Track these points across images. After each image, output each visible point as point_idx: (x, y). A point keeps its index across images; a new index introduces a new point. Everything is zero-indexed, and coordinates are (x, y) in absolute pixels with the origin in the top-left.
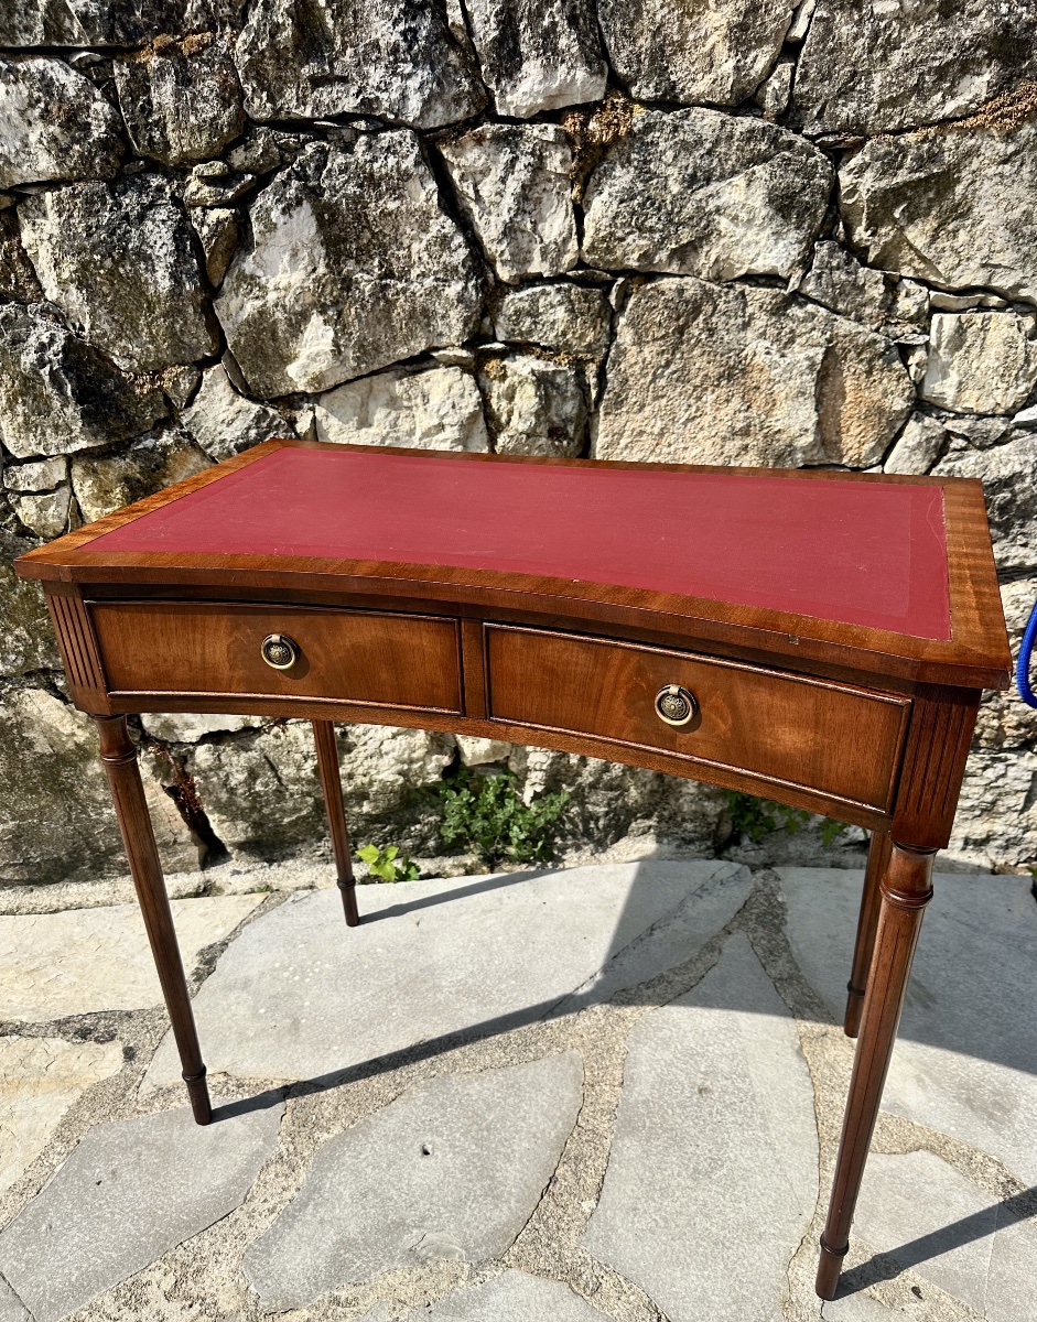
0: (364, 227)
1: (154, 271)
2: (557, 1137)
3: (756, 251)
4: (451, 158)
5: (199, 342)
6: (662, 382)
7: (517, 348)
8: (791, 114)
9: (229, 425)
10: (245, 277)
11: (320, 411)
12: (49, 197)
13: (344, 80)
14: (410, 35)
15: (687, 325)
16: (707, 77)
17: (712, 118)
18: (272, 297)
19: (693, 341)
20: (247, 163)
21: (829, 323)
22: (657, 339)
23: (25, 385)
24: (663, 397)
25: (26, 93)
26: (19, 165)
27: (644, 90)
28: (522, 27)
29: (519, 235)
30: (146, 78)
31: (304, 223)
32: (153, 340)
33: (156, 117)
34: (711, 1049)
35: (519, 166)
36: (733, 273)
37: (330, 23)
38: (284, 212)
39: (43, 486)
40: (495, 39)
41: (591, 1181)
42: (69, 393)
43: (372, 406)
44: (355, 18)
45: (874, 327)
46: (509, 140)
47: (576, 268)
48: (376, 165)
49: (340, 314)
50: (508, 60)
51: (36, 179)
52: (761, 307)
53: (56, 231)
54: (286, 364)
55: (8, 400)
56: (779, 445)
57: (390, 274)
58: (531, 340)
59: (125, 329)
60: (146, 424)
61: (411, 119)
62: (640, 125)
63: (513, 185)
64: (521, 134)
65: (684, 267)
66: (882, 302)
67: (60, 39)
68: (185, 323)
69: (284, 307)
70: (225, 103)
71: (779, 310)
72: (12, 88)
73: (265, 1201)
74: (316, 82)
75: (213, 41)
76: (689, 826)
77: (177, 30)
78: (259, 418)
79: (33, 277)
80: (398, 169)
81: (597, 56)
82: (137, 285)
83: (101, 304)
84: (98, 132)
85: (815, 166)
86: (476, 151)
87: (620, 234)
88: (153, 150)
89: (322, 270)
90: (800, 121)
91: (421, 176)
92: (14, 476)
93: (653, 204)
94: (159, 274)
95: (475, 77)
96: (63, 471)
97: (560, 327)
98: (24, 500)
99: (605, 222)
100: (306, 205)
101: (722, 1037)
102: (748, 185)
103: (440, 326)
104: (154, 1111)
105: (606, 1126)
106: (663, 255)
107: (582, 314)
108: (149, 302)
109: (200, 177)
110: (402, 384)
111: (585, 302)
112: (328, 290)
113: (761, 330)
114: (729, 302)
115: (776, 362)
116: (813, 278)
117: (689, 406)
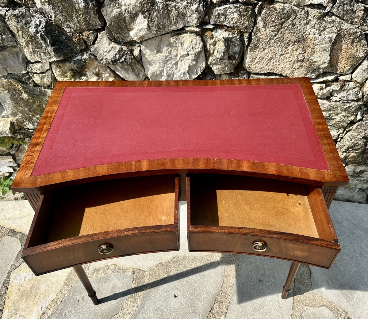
2: (215, 294)
5: (96, 24)
6: (273, 41)
7: (217, 27)
9: (108, 52)
11: (142, 47)
15: (284, 22)
18: (124, 8)
19: (286, 28)
21: (340, 24)
22: (272, 26)
23: (32, 39)
24: (272, 46)
32: (79, 22)
34: (264, 266)
36: (305, 3)
39: (41, 71)
41: (224, 310)
42: (49, 43)
43: (162, 46)
45: (357, 26)
49: (150, 14)
52: (314, 17)
54: (129, 31)
55: (26, 43)
56: (314, 66)
58: (224, 24)
59: (68, 17)
60: (78, 51)
66: (362, 17)
68: (91, 17)
69: (128, 12)
71: (321, 18)
73: (128, 310)
78: (120, 51)
82: (72, 3)
83: (58, 10)
92: (31, 67)
94: (79, 1)
96: (48, 66)
97: (235, 20)
98: (35, 75)
101: (268, 262)
103: (188, 19)
104: (94, 277)
105: (230, 291)
107: (244, 16)
108: (76, 10)
110: (174, 39)
111: (245, 12)
112: (145, 6)
113: (313, 25)
114: (302, 14)
115: (317, 37)
116: (336, 7)
117: (282, 50)
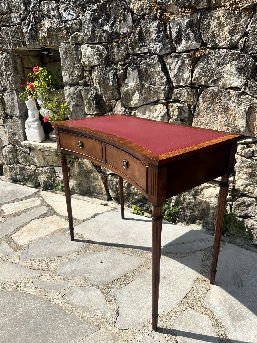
0: (147, 74)
1: (110, 82)
3: (233, 81)
4: (165, 61)
5: (117, 96)
6: (209, 111)
7: (175, 101)
8: (245, 49)
9: (120, 112)
10: (125, 83)
11: (136, 111)
12: (96, 68)
13: (147, 46)
14: (158, 37)
15: (215, 98)
16: (224, 42)
17: (224, 51)
18: (129, 87)
19: (216, 102)
20: (128, 62)
21: (252, 100)
22: (208, 101)
23: (89, 101)
24: (208, 115)
25: (94, 50)
26: (92, 63)
27: (209, 45)
28: (182, 34)
29: (178, 77)
30: (113, 47)
31: (136, 73)
32: (109, 95)
33: (114, 54)
35: (179, 62)
36: (227, 87)
37: (145, 35)
38: (132, 71)
40: (176, 36)
42: (94, 103)
43: (146, 111)
44: (149, 34)
46: (178, 57)
47: (191, 84)
48: (150, 62)
49: (141, 92)
50: (179, 40)
51: (95, 65)
52: (234, 95)
53: (96, 74)
54: (131, 101)
55: (86, 103)
56: (237, 130)
57: (151, 84)
58: (179, 99)
59: (105, 92)
60: (107, 110)
61: (157, 53)
62: (207, 53)
63: (178, 66)
64: (180, 55)
65: (215, 85)
67: (101, 41)
68: (114, 92)
69: (131, 90)
70: (125, 51)
71: (239, 96)
72: (93, 49)
74: (142, 46)
75: (124, 40)
76: (210, 226)
77: (119, 38)
78: (125, 111)
79: (93, 82)
80: (154, 63)
81: (199, 39)
82: (107, 84)
83: (102, 87)
84: (104, 57)
85: (249, 61)
86: (170, 59)
87: (200, 77)
88: (113, 60)
89: (138, 83)
90: (247, 51)
91: (158, 64)
93: (208, 70)
94: (111, 82)
95: (172, 44)
97: (186, 97)
99: (197, 74)
100: (136, 70)
102: (231, 66)
103: (160, 95)
106: (210, 82)
107: (191, 94)
108: (109, 87)
109: (120, 64)
110: (152, 107)
111: (191, 92)
112: (139, 87)
113: (233, 101)
114: (225, 93)
115: (236, 109)
116: (247, 89)
117: (215, 117)
